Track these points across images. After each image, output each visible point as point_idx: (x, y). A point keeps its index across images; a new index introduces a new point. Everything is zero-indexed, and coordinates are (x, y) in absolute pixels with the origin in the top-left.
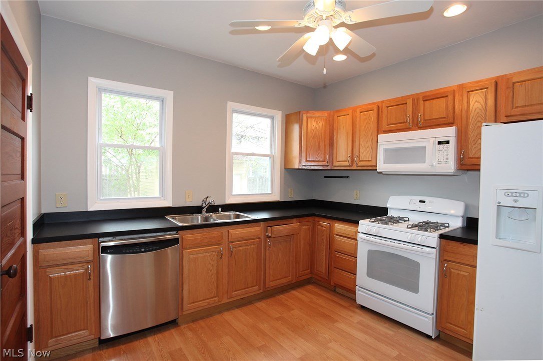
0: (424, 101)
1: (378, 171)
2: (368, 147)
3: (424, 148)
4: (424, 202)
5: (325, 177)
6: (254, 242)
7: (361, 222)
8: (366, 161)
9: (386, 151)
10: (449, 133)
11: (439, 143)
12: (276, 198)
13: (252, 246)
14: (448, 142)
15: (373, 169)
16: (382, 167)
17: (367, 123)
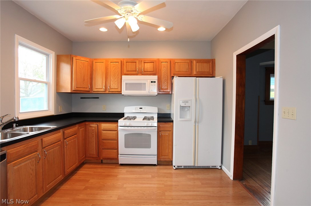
0: (144, 62)
1: (122, 94)
2: (116, 81)
3: (145, 84)
4: (142, 108)
5: (81, 98)
6: (58, 144)
7: (119, 121)
8: (115, 89)
9: (126, 84)
10: (155, 78)
11: (152, 82)
12: (52, 112)
13: (57, 147)
14: (155, 82)
15: (120, 93)
16: (124, 92)
17: (115, 69)
